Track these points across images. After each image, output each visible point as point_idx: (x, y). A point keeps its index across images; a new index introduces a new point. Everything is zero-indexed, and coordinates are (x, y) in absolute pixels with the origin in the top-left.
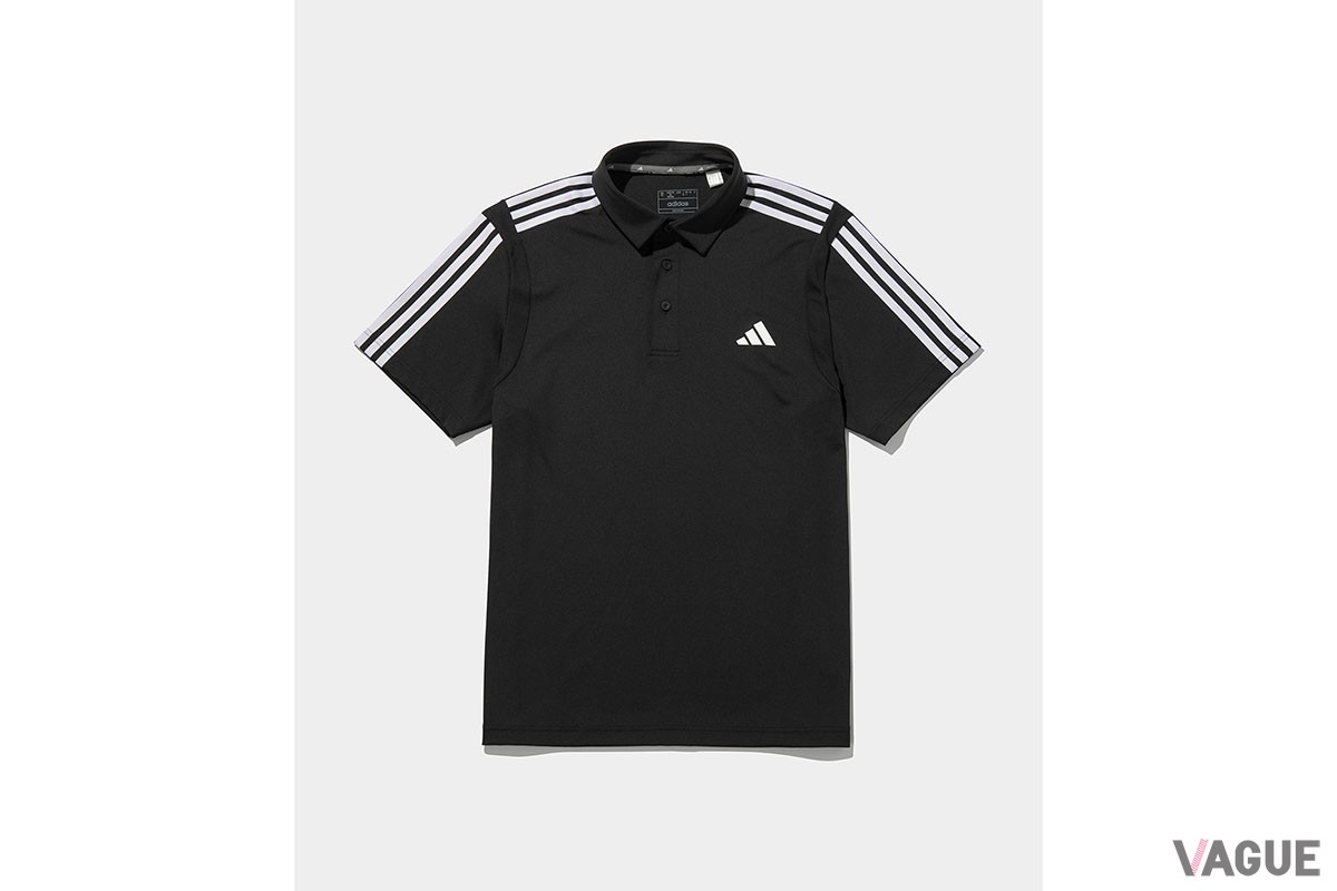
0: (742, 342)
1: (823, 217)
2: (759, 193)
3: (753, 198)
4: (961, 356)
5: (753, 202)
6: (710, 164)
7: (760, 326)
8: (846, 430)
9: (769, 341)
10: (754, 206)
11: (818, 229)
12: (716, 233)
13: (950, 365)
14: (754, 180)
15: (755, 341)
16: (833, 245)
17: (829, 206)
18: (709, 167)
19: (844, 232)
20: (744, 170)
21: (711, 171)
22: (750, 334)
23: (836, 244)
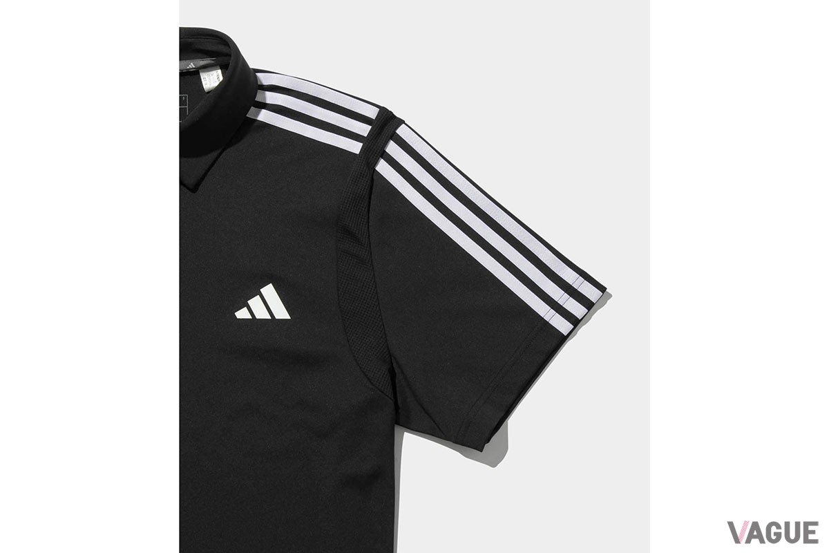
0: (242, 314)
1: (364, 129)
2: (272, 98)
3: (264, 106)
4: (577, 309)
5: (264, 111)
6: (202, 58)
7: (269, 291)
8: (397, 429)
9: (281, 313)
10: (265, 116)
11: (355, 147)
12: (215, 154)
13: (562, 326)
14: (265, 79)
15: (262, 314)
16: (378, 168)
17: (372, 113)
18: (202, 63)
19: (392, 149)
20: (252, 65)
21: (206, 68)
22: (255, 302)
23: (383, 168)
